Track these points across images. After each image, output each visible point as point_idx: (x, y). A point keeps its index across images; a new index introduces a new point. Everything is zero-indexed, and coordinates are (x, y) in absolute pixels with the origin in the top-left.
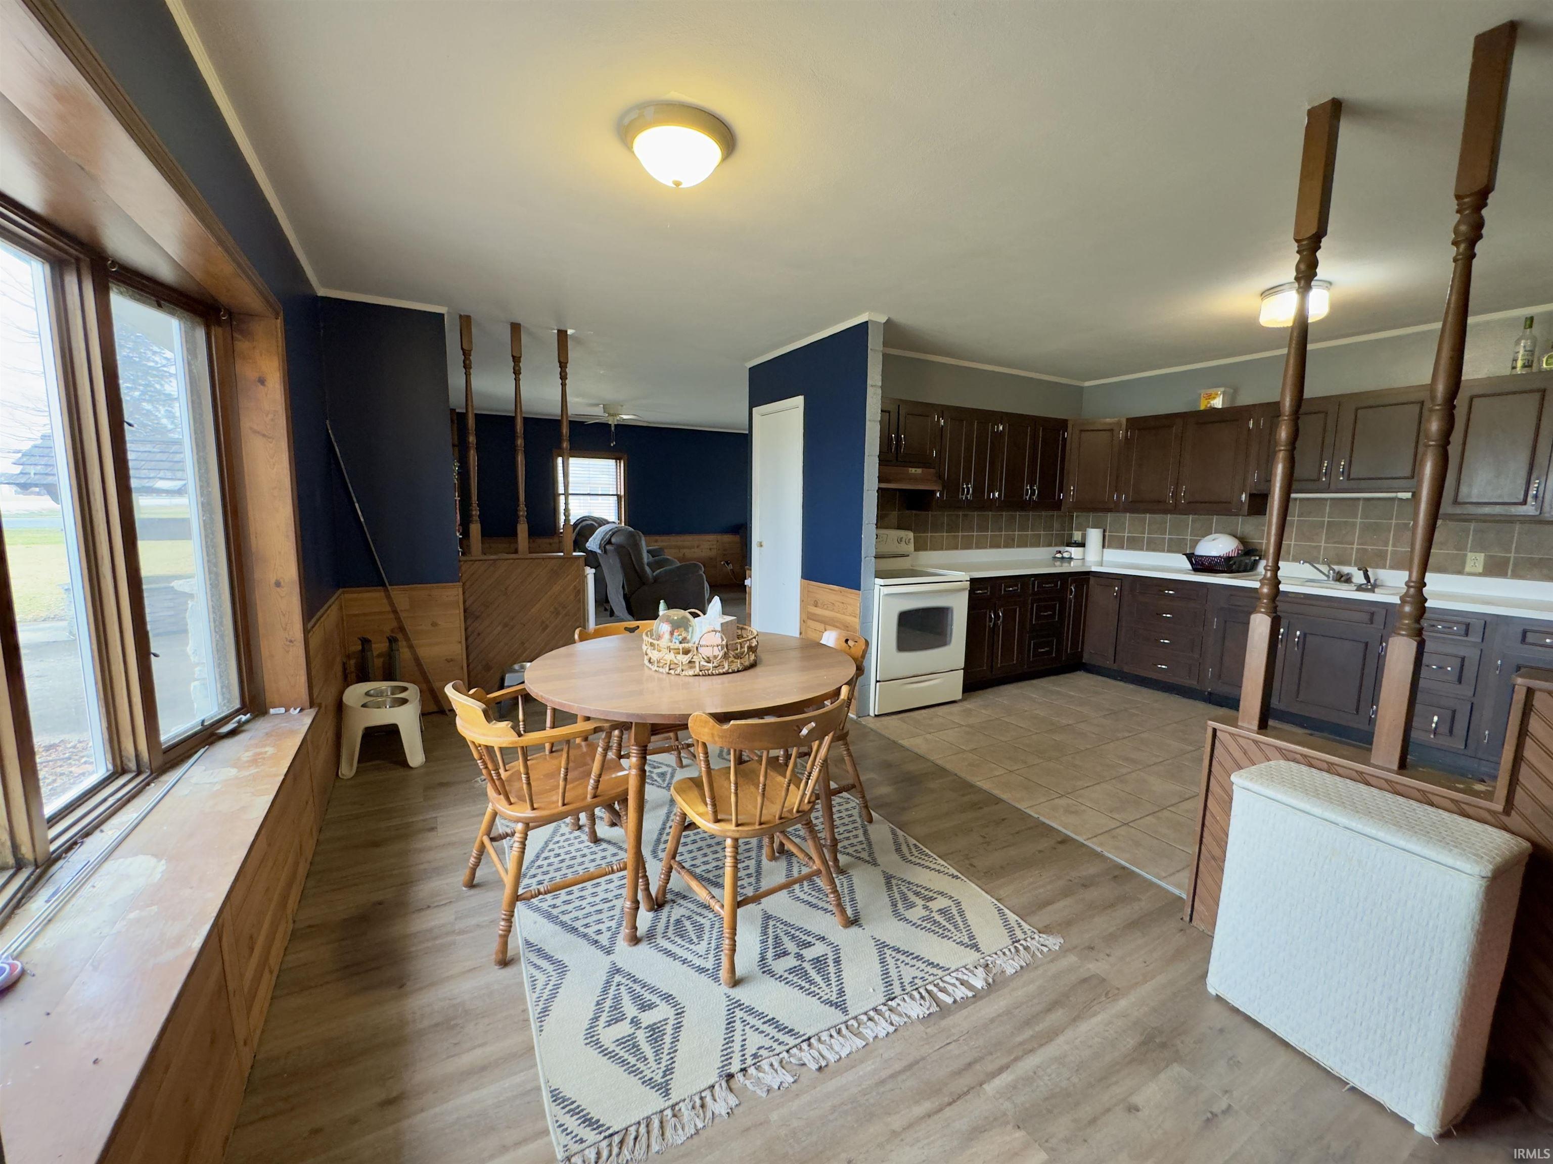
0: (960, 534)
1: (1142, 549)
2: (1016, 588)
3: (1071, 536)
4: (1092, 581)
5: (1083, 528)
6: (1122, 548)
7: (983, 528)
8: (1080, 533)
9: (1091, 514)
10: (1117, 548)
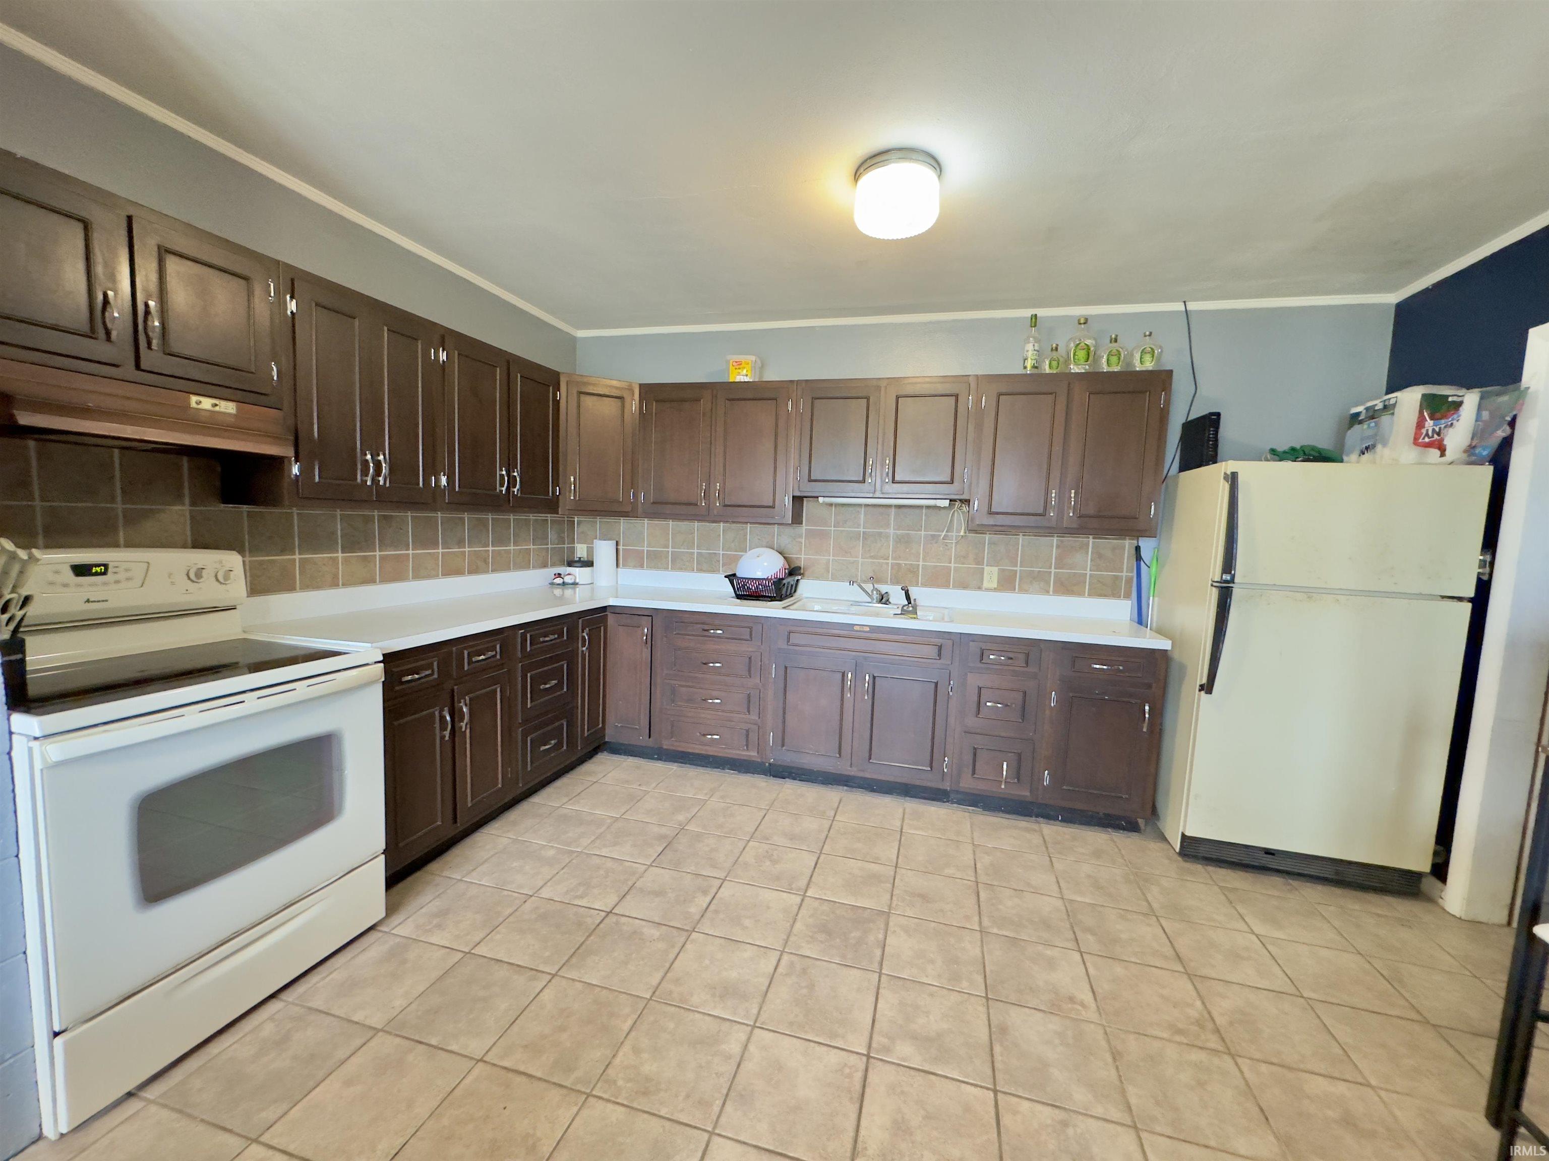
0: (378, 553)
1: (666, 569)
2: (490, 654)
3: (572, 550)
4: (611, 619)
5: (588, 541)
6: (642, 566)
7: (426, 540)
8: (584, 547)
9: (598, 519)
10: (635, 567)
